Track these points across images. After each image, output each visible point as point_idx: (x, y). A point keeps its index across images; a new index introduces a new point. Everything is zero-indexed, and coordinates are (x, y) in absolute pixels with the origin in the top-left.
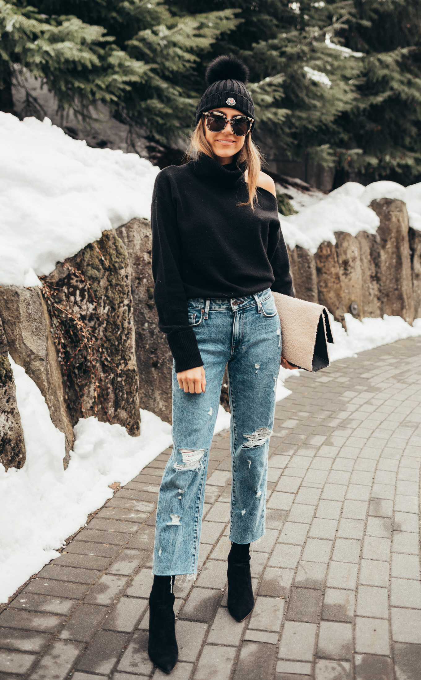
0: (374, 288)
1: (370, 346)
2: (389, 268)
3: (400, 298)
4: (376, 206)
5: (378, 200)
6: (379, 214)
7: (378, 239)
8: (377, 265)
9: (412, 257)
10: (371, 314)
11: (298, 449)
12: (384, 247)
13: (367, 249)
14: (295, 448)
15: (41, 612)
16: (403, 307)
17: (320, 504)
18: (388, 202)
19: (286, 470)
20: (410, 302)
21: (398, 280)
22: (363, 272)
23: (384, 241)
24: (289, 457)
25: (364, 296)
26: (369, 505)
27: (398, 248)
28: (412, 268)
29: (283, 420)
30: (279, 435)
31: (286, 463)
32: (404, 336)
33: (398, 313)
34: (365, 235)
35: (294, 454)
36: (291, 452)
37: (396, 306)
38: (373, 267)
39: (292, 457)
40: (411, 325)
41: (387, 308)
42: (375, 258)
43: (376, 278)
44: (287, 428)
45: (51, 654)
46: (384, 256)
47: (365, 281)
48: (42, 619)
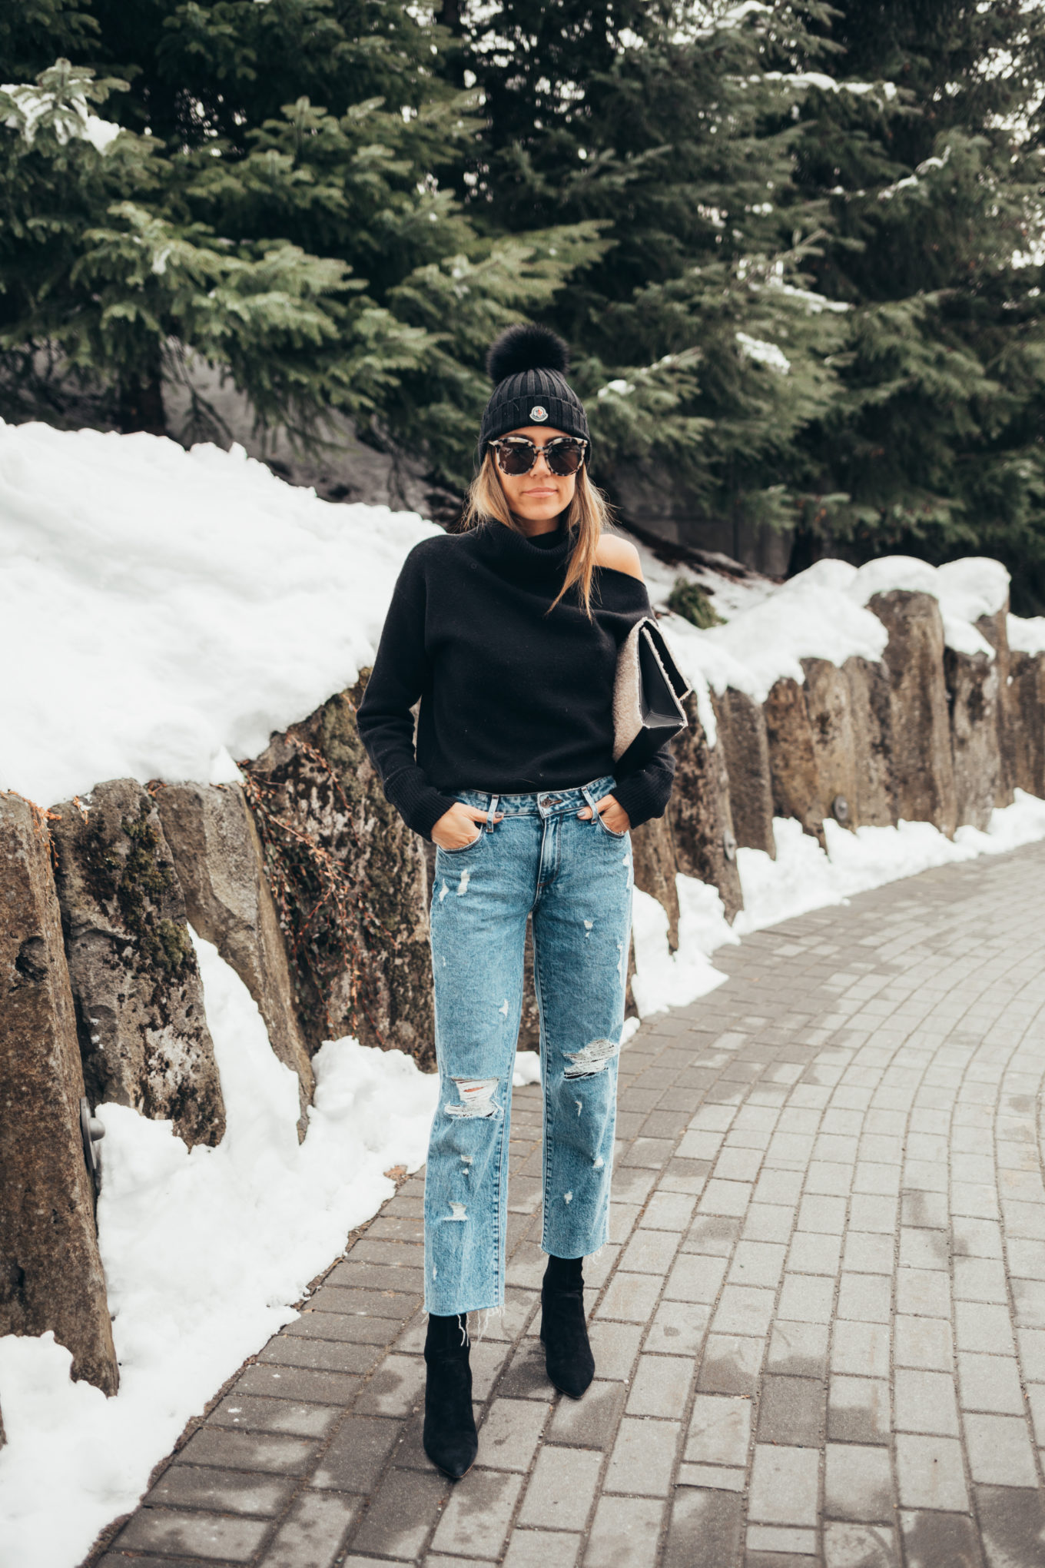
0: (878, 767)
1: (873, 883)
2: (906, 728)
3: (930, 786)
4: (879, 605)
5: (884, 595)
6: (885, 622)
7: (886, 670)
8: (884, 723)
9: (952, 705)
10: (874, 819)
11: (750, 1092)
12: (896, 686)
13: (863, 691)
14: (745, 1089)
15: (271, 1433)
16: (934, 805)
17: (804, 1205)
18: (903, 598)
19: (731, 1135)
20: (948, 795)
21: (924, 751)
22: (858, 738)
23: (897, 674)
24: (735, 1109)
25: (859, 783)
26: (901, 1203)
27: (924, 687)
28: (952, 728)
29: (716, 1035)
30: (710, 1064)
31: (729, 1120)
32: (939, 860)
33: (926, 815)
34: (860, 663)
35: (743, 1102)
36: (737, 1099)
37: (922, 801)
38: (876, 726)
39: (739, 1109)
40: (951, 838)
41: (904, 807)
42: (880, 709)
43: (881, 748)
44: (725, 1051)
45: (297, 1520)
46: (896, 705)
47: (860, 754)
48: (275, 1448)
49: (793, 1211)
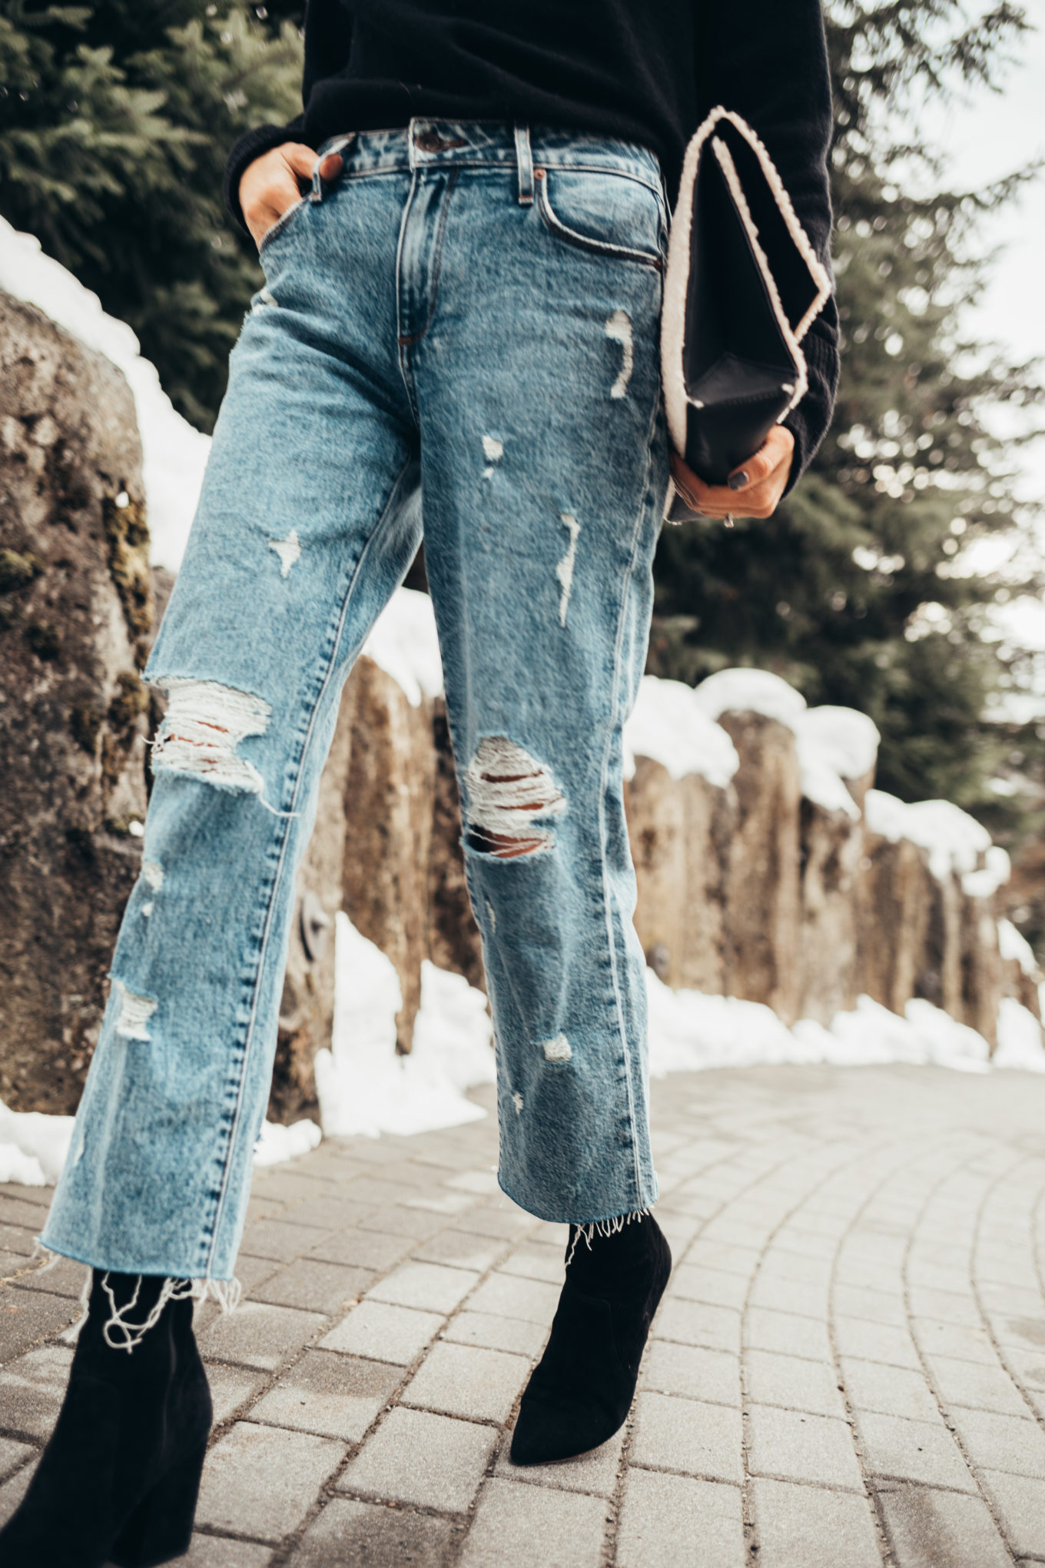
0: (710, 918)
1: (694, 1062)
2: (749, 881)
3: (768, 960)
4: (728, 721)
5: (737, 714)
6: (737, 744)
7: (732, 799)
8: (723, 863)
9: (803, 866)
10: (698, 983)
11: (509, 1254)
12: (741, 826)
13: (702, 818)
14: (501, 1248)
16: (772, 985)
17: (632, 1494)
18: (760, 722)
20: (791, 977)
21: (766, 914)
22: (690, 874)
23: (744, 813)
24: (475, 1277)
25: (686, 936)
27: (772, 835)
28: (801, 894)
31: (460, 1294)
32: (775, 1055)
33: (762, 996)
34: (700, 781)
35: (494, 1268)
36: (482, 1262)
37: (758, 979)
38: (713, 868)
39: (484, 1278)
40: (789, 1027)
41: (735, 982)
42: (718, 846)
43: (717, 895)
44: (467, 1192)
46: (738, 852)
47: (690, 897)
49: (604, 1509)
